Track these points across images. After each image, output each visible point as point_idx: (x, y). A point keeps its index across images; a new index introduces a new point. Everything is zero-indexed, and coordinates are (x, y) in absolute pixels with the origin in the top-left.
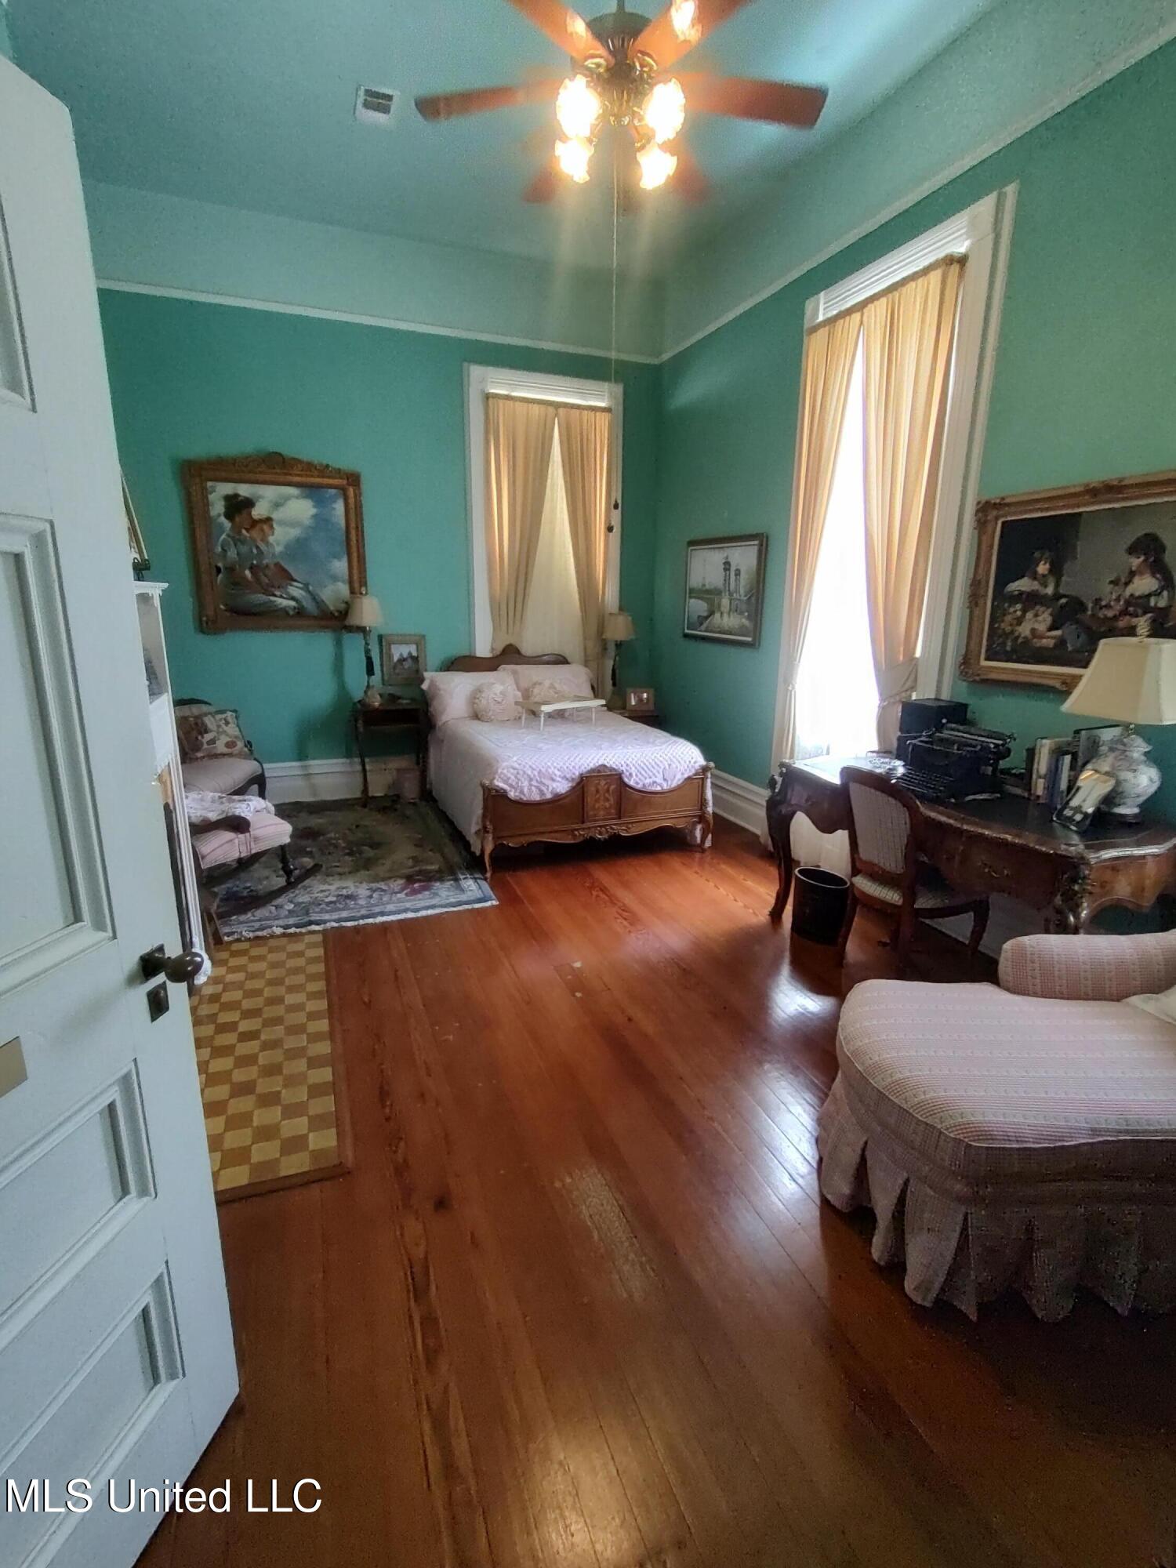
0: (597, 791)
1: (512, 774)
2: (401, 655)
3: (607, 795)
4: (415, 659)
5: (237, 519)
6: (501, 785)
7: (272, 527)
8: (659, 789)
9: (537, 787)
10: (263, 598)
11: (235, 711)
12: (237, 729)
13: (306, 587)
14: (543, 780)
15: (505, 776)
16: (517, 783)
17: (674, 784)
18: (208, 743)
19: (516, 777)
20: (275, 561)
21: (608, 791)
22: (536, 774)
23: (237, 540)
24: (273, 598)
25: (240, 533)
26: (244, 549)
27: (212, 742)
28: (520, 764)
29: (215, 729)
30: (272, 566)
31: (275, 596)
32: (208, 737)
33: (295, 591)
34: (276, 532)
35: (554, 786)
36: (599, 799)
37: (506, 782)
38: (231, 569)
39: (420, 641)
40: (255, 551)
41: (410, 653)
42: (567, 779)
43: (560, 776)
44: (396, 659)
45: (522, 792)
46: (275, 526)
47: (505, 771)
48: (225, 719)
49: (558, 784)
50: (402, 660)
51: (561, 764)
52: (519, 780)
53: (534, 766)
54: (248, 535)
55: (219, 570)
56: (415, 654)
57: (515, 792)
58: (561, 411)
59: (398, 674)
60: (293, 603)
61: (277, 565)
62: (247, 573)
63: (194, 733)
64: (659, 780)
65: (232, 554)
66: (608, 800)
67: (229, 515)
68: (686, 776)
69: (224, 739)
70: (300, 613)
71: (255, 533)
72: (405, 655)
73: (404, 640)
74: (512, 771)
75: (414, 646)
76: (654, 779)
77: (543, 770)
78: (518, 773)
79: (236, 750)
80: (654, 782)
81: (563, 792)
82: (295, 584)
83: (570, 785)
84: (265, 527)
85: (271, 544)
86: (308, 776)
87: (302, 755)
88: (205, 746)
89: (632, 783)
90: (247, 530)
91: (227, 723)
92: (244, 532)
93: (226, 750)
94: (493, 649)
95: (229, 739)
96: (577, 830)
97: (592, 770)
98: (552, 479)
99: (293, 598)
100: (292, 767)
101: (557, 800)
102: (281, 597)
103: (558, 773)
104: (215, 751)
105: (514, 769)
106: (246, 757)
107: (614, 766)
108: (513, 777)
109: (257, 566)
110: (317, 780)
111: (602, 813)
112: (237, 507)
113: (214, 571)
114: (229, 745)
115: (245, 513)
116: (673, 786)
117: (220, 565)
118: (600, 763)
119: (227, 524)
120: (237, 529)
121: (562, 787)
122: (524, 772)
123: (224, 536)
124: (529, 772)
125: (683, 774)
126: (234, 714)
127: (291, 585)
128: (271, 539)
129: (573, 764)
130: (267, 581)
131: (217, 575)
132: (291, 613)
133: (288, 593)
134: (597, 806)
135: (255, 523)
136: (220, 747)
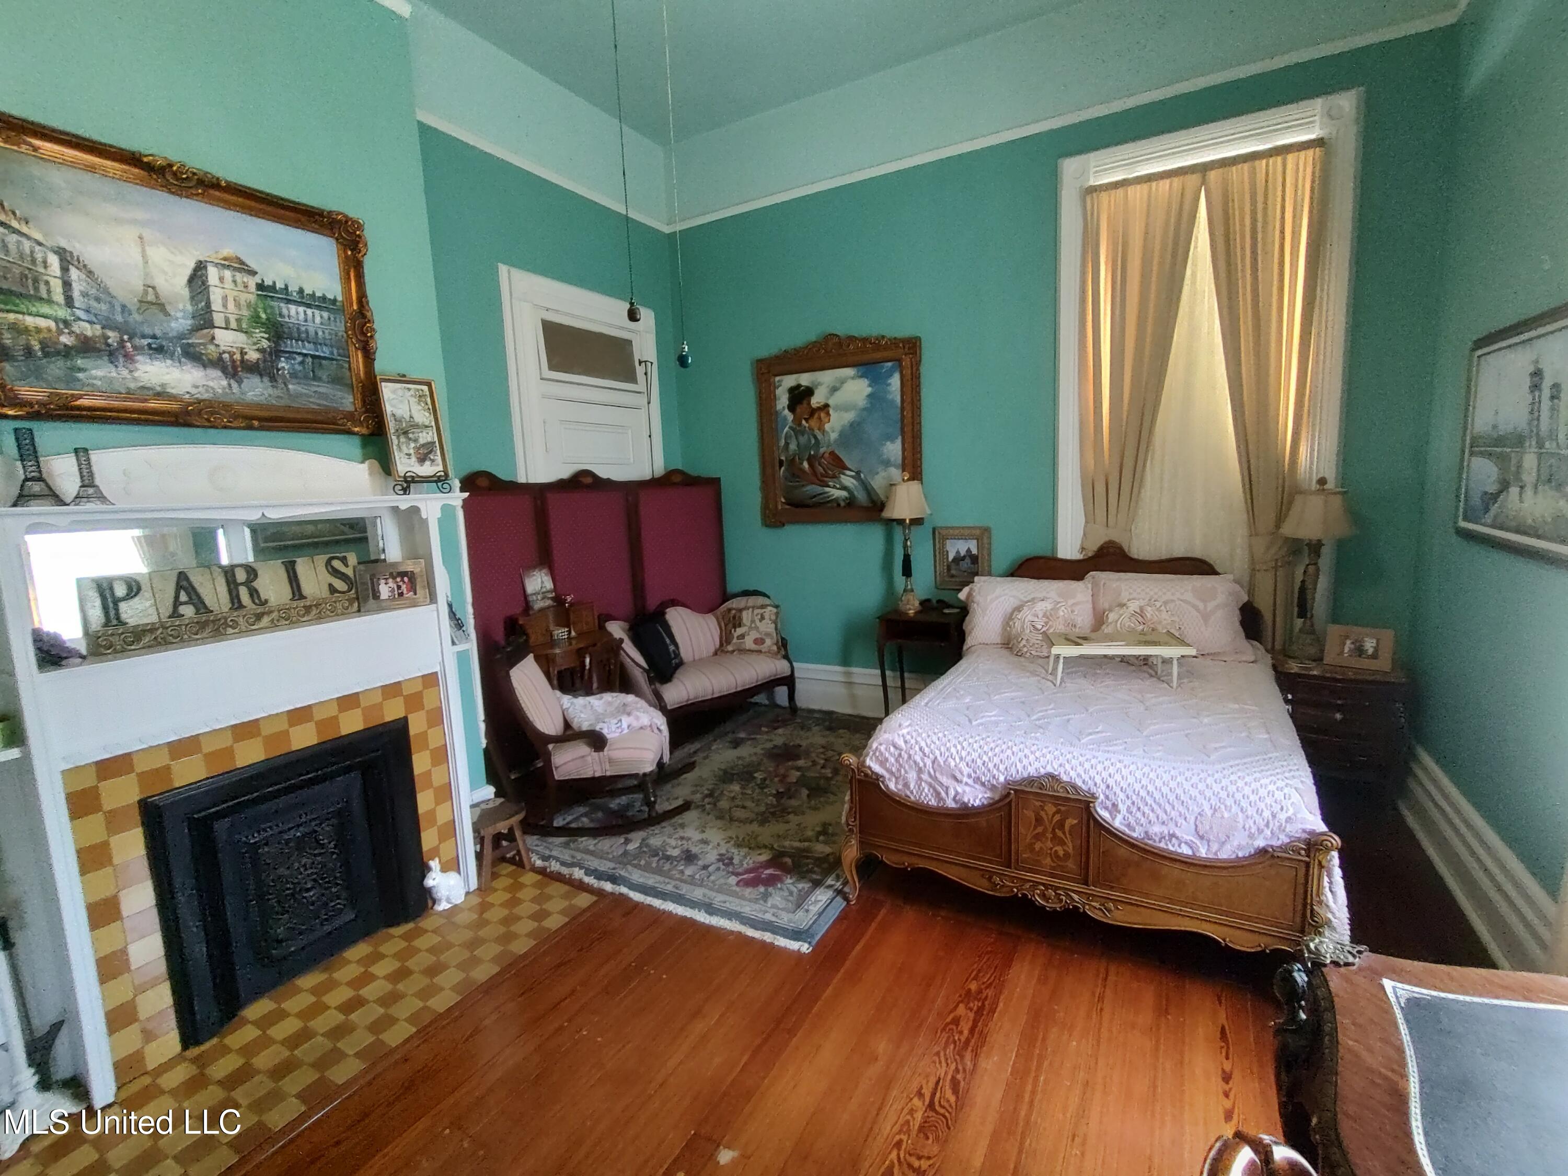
0: (1039, 820)
1: (891, 754)
2: (958, 552)
3: (1059, 833)
4: (974, 559)
5: (798, 410)
6: (877, 768)
7: (828, 414)
8: (1186, 850)
9: (930, 785)
10: (819, 489)
11: (777, 607)
12: (773, 625)
13: (857, 476)
14: (938, 775)
15: (881, 754)
16: (899, 770)
17: (1226, 853)
18: (738, 638)
19: (897, 761)
20: (830, 450)
21: (1061, 824)
22: (929, 762)
23: (797, 430)
24: (827, 489)
25: (800, 424)
26: (803, 440)
27: (742, 636)
28: (906, 742)
29: (749, 624)
30: (827, 455)
31: (829, 486)
32: (739, 631)
33: (847, 480)
34: (832, 418)
35: (960, 790)
36: (1043, 834)
37: (883, 763)
38: (792, 463)
39: (983, 534)
40: (813, 441)
41: (969, 551)
42: (983, 784)
43: (969, 776)
44: (951, 558)
45: (906, 785)
46: (831, 412)
47: (882, 748)
48: (762, 615)
49: (967, 789)
50: (958, 559)
51: (975, 755)
52: (901, 765)
53: (927, 750)
54: (807, 425)
55: (781, 463)
56: (974, 551)
57: (896, 783)
58: (1213, 175)
59: (953, 576)
60: (844, 494)
61: (832, 453)
62: (806, 465)
63: (730, 625)
64: (1185, 832)
65: (793, 446)
66: (1062, 843)
67: (792, 408)
68: (1260, 843)
69: (754, 635)
70: (851, 502)
71: (813, 423)
72: (963, 553)
73: (963, 534)
74: (892, 749)
75: (975, 542)
76: (1172, 828)
77: (941, 760)
78: (900, 755)
79: (764, 648)
80: (1172, 836)
81: (977, 803)
82: (848, 472)
83: (988, 795)
84: (823, 415)
85: (828, 432)
86: (850, 684)
87: (845, 661)
88: (735, 640)
89: (1117, 823)
90: (807, 420)
91: (762, 618)
92: (804, 422)
93: (754, 647)
94: (1083, 549)
95: (758, 636)
96: (1000, 875)
97: (1031, 781)
98: (1194, 282)
99: (844, 488)
100: (834, 672)
101: (964, 814)
102: (834, 487)
103: (966, 770)
104: (743, 647)
105: (895, 747)
106: (774, 655)
107: (1079, 783)
108: (892, 760)
109: (813, 456)
110: (859, 691)
111: (1048, 861)
112: (800, 396)
113: (777, 464)
114: (756, 641)
115: (805, 402)
116: (1223, 855)
117: (783, 458)
118: (1049, 769)
119: (790, 417)
120: (797, 421)
121: (975, 797)
122: (910, 756)
123: (787, 429)
124: (918, 759)
125: (1251, 836)
126: (775, 610)
127: (844, 474)
128: (827, 427)
129: (996, 760)
130: (822, 471)
131: (780, 468)
132: (842, 504)
133: (840, 483)
134: (1038, 846)
135: (813, 412)
136: (749, 643)
